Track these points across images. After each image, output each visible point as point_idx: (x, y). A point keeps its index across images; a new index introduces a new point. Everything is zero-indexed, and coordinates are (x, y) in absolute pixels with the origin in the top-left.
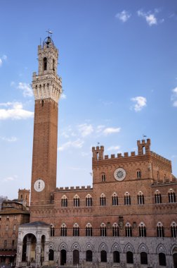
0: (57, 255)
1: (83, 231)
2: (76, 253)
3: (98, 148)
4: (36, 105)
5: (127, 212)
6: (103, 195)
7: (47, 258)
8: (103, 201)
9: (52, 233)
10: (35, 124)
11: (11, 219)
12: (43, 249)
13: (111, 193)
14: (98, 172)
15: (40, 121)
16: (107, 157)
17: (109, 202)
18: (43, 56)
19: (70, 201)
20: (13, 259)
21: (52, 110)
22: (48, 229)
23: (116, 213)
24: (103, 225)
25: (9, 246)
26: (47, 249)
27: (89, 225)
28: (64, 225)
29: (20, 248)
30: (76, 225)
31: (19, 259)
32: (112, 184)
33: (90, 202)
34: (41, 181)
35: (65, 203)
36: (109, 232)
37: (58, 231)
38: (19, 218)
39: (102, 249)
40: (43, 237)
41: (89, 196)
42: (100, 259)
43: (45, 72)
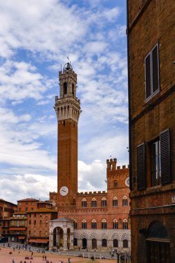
0: (80, 242)
1: (99, 225)
2: (94, 241)
3: (111, 160)
4: (59, 125)
6: (115, 198)
7: (72, 244)
8: (115, 202)
9: (75, 226)
10: (59, 141)
11: (44, 216)
12: (68, 238)
13: (122, 196)
14: (112, 180)
16: (119, 167)
17: (120, 203)
19: (89, 203)
20: (46, 245)
21: (72, 129)
22: (72, 224)
24: (116, 221)
25: (43, 235)
26: (72, 238)
27: (104, 221)
28: (84, 221)
29: (51, 237)
30: (94, 221)
31: (51, 244)
32: (124, 189)
33: (105, 203)
34: (65, 187)
35: (84, 204)
36: (120, 226)
37: (79, 225)
38: (49, 216)
39: (115, 238)
40: (69, 230)
41: (104, 199)
42: (112, 245)
43: (66, 96)
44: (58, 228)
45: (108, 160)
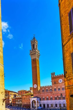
0: (42, 106)
1: (49, 99)
2: (48, 105)
3: (53, 73)
4: (32, 61)
5: (63, 92)
6: (55, 88)
8: (55, 89)
9: (40, 100)
10: (32, 67)
11: (28, 96)
13: (58, 87)
14: (53, 81)
15: (34, 66)
16: (56, 76)
17: (57, 90)
18: (33, 44)
19: (45, 90)
21: (37, 62)
22: (39, 98)
23: (60, 93)
24: (56, 97)
25: (28, 104)
26: (39, 104)
27: (51, 97)
28: (44, 97)
29: (31, 104)
30: (47, 97)
32: (58, 84)
33: (51, 90)
34: (35, 85)
35: (43, 91)
36: (58, 98)
37: (42, 99)
39: (56, 103)
40: (38, 101)
41: (51, 88)
42: (55, 106)
43: (34, 49)
44: (34, 100)
45: (51, 73)
